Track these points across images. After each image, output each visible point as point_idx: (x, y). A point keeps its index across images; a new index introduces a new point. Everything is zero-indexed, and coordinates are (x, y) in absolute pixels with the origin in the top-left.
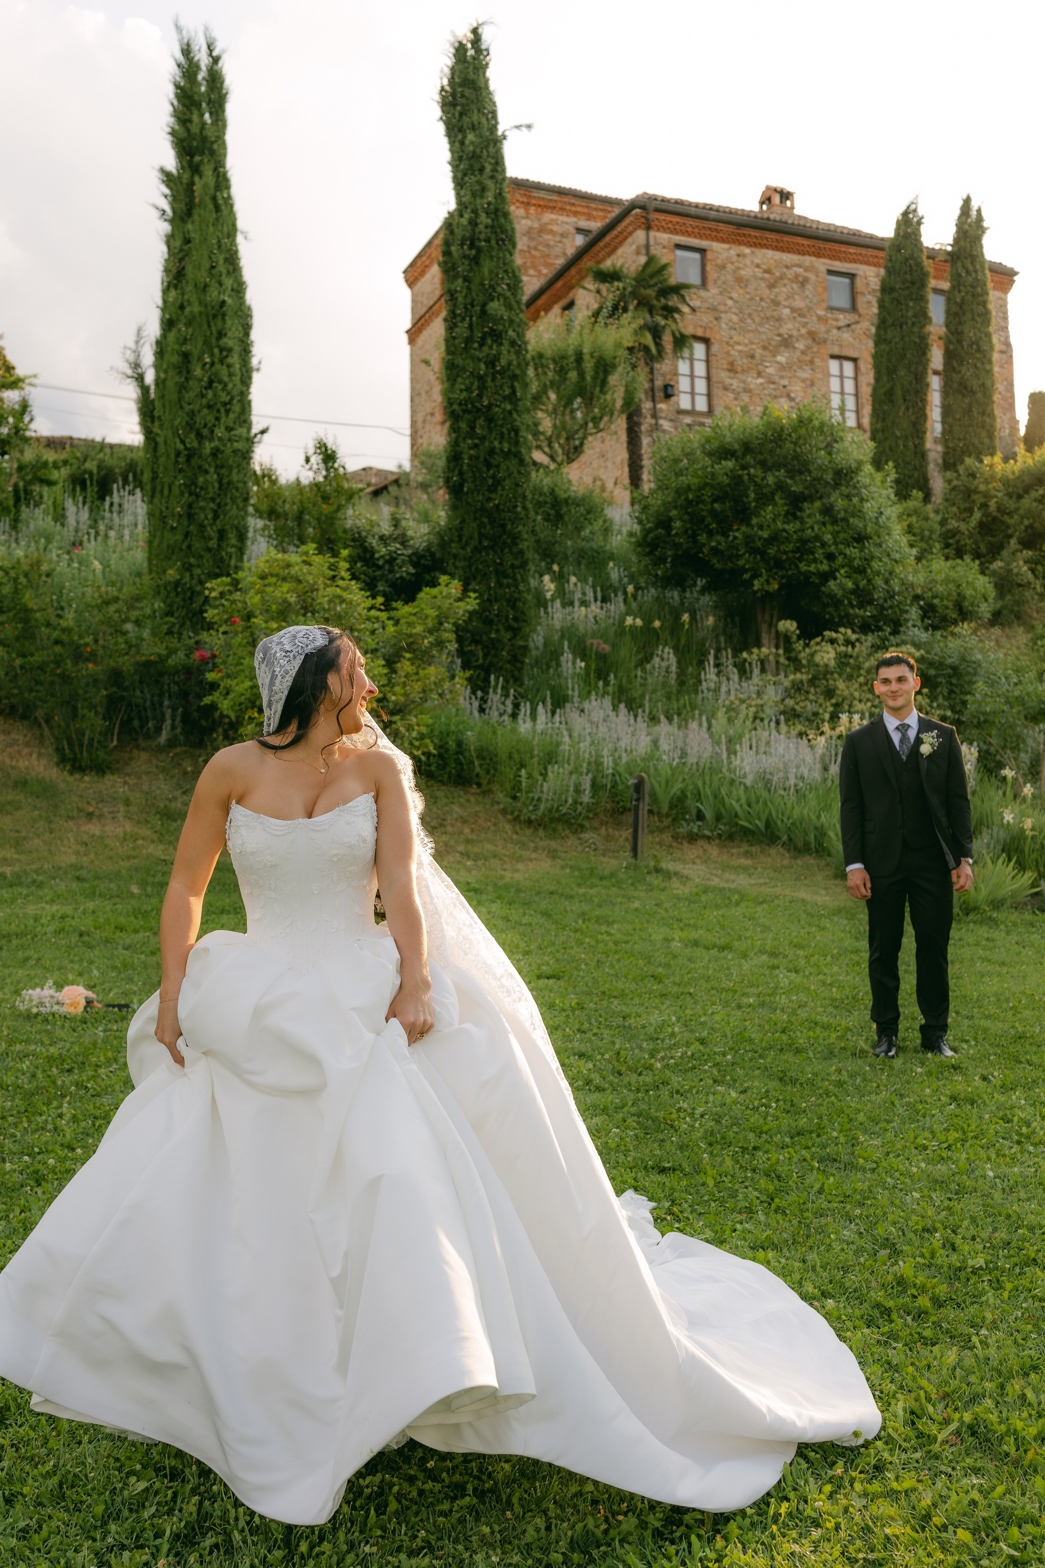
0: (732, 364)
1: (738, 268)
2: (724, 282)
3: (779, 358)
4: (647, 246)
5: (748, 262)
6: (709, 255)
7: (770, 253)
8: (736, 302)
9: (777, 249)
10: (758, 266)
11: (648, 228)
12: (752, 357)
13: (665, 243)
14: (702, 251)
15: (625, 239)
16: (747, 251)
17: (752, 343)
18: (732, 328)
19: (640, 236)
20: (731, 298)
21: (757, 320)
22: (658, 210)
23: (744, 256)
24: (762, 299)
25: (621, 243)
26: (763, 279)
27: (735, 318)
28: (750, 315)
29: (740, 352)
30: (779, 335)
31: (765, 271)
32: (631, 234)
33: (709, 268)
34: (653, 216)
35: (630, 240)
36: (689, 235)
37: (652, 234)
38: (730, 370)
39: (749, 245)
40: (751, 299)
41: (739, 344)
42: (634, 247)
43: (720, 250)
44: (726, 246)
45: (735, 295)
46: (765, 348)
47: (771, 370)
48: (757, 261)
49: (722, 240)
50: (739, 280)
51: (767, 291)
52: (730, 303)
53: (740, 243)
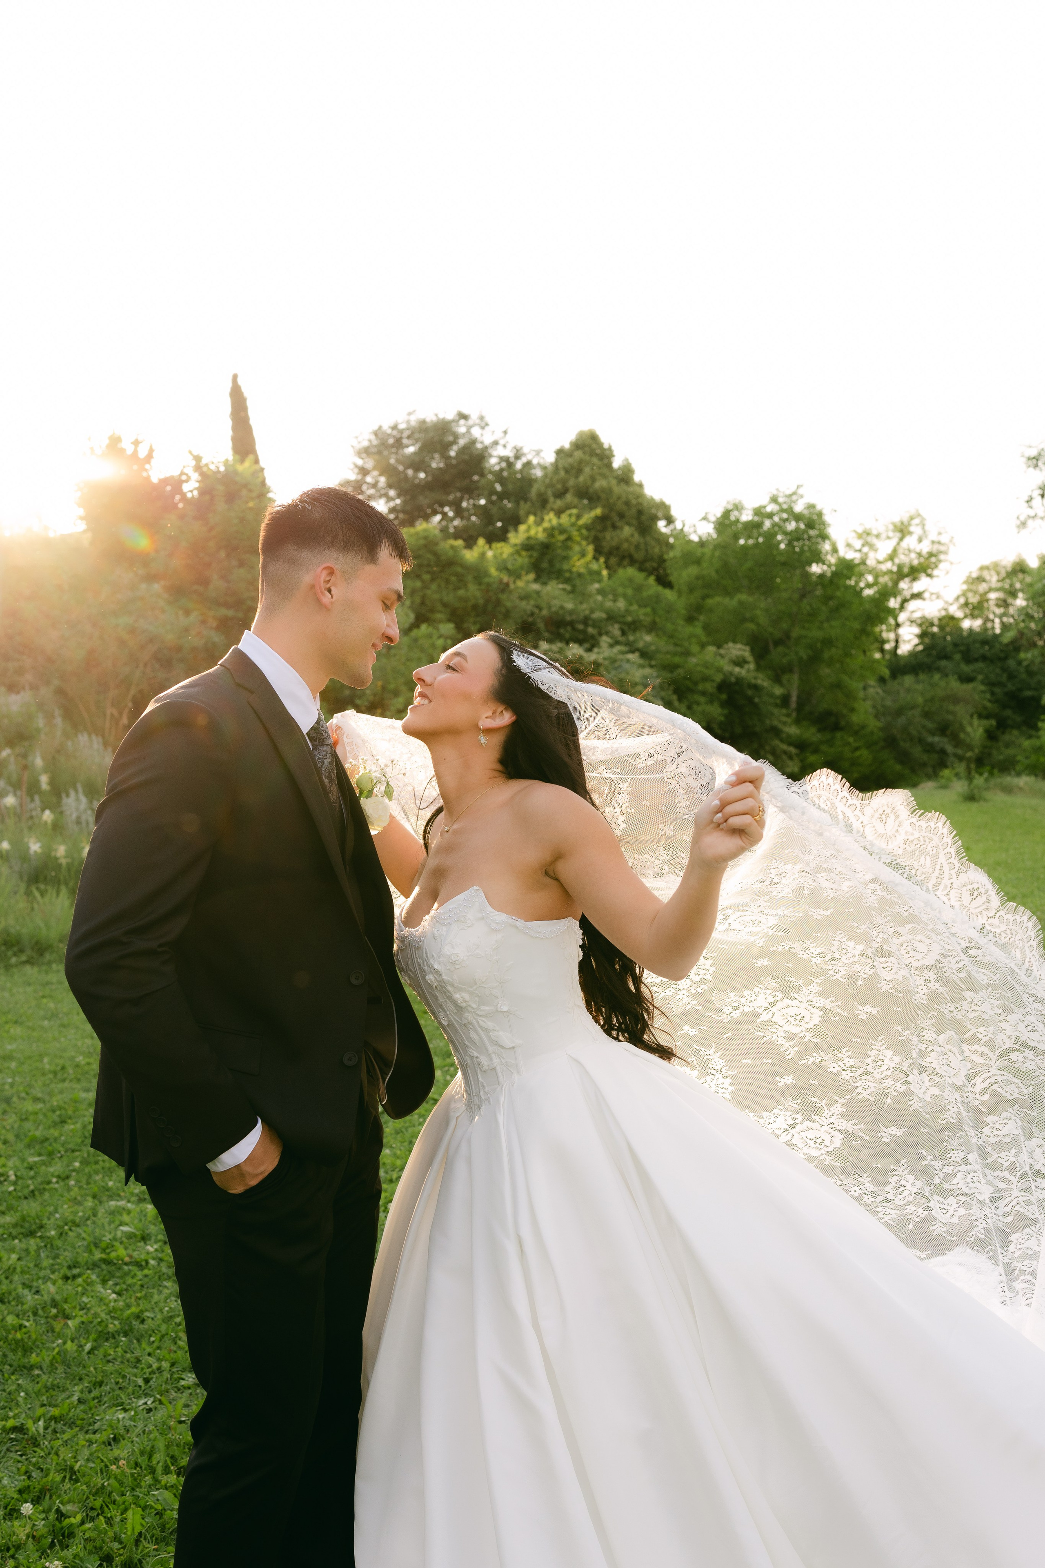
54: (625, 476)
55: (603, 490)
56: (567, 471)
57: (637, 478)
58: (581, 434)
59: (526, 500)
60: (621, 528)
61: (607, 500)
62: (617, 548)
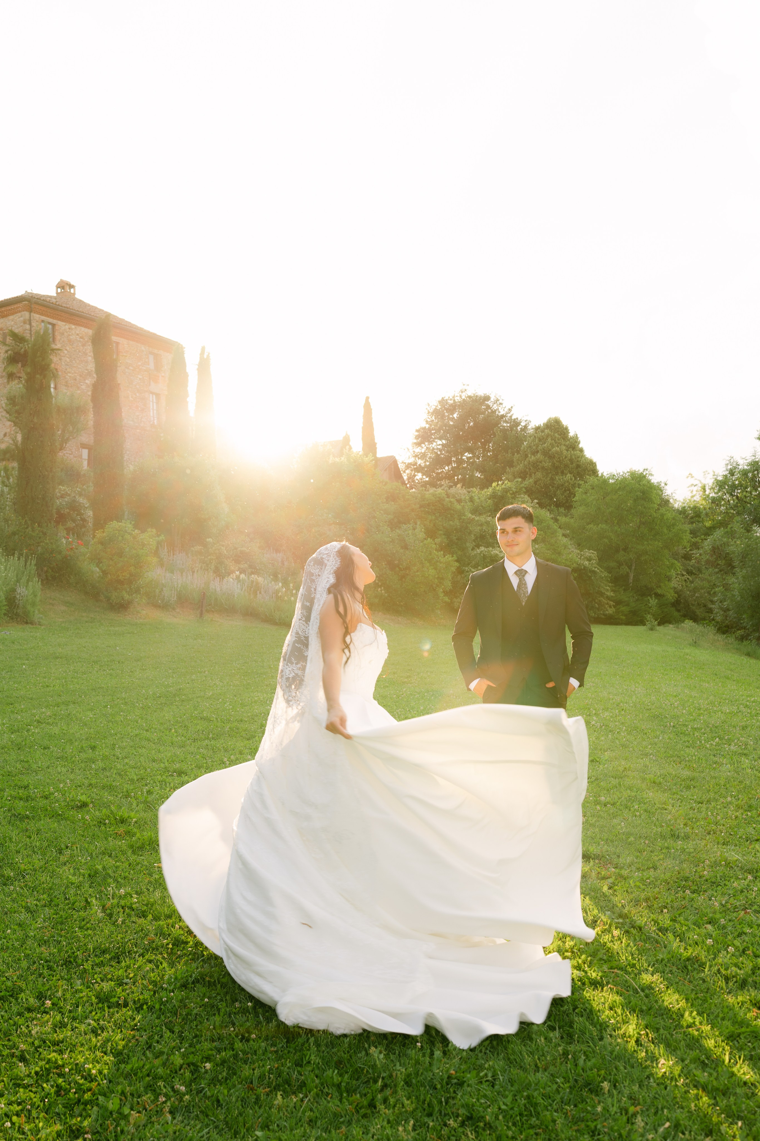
0: (67, 382)
1: (69, 335)
2: (63, 341)
3: (87, 381)
4: (30, 320)
5: (73, 332)
6: (57, 327)
7: (83, 329)
8: (68, 352)
9: (85, 327)
10: (78, 335)
11: (31, 312)
12: (75, 380)
13: (38, 319)
14: (54, 325)
15: (16, 313)
16: (73, 327)
17: (76, 373)
18: (66, 365)
19: (26, 314)
20: (66, 350)
21: (78, 361)
22: (36, 303)
23: (72, 329)
24: (79, 351)
25: (13, 314)
26: (80, 341)
27: (68, 360)
28: (74, 359)
29: (70, 377)
30: (87, 370)
31: (81, 338)
32: (20, 312)
33: (56, 334)
34: (33, 306)
35: (19, 314)
36: (48, 317)
37: (32, 314)
38: (66, 386)
39: (74, 324)
40: (75, 351)
41: (69, 372)
42: (22, 319)
43: (62, 326)
44: (64, 323)
45: (68, 348)
46: (81, 376)
47: (83, 387)
48: (77, 332)
49: (63, 321)
50: (70, 341)
51: (82, 348)
52: (66, 352)
53: (70, 323)
54: (573, 445)
55: (557, 453)
56: (540, 440)
57: (580, 446)
58: (549, 421)
59: (518, 452)
60: (566, 474)
61: (559, 458)
62: (562, 485)
